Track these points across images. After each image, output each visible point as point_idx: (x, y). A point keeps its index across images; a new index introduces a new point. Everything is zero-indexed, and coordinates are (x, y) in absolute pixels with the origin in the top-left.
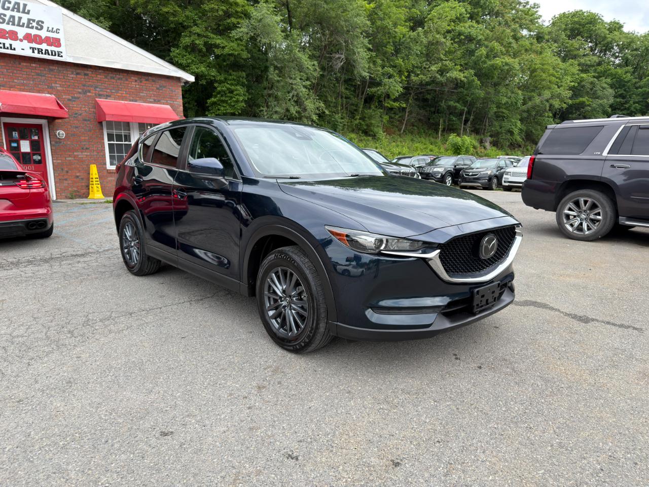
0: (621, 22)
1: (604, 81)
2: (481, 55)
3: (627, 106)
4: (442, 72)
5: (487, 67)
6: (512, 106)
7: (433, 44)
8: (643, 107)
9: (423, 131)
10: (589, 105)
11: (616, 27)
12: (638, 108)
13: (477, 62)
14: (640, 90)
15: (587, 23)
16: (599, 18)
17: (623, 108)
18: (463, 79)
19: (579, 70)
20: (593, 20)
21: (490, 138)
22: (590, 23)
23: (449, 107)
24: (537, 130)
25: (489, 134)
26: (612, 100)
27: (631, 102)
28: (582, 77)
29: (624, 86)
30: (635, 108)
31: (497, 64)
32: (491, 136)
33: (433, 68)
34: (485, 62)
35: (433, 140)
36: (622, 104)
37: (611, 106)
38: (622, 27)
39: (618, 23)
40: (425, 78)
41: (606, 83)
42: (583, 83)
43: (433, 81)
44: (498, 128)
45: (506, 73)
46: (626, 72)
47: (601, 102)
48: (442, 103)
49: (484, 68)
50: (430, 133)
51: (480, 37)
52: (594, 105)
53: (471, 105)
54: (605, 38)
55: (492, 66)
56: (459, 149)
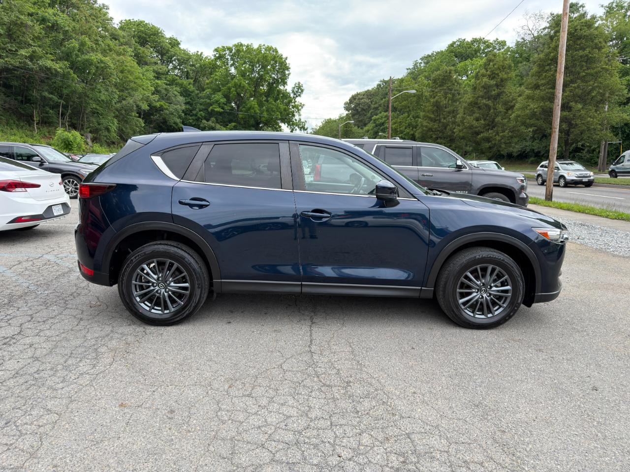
0: (179, 40)
1: (175, 89)
2: (74, 47)
3: (194, 112)
4: (31, 58)
5: (81, 61)
6: (107, 104)
7: (16, 24)
8: (206, 115)
9: (12, 121)
10: (167, 109)
11: (175, 43)
12: (203, 115)
13: (69, 54)
14: (202, 100)
15: (152, 35)
16: (161, 33)
17: (192, 114)
18: (59, 70)
19: (154, 77)
20: (156, 32)
21: (90, 134)
22: (154, 35)
23: (44, 98)
24: (126, 129)
25: (89, 130)
26: (184, 107)
27: (197, 110)
28: (157, 83)
29: (190, 95)
30: (201, 115)
31: (92, 60)
32: (91, 132)
33: (23, 52)
34: (77, 56)
35: (29, 133)
36: (191, 111)
37: (183, 111)
38: (179, 44)
39: (176, 40)
40: (14, 62)
41: (176, 90)
42: (159, 89)
43: (24, 67)
44: (96, 124)
45: (102, 71)
46: (190, 84)
47: (175, 107)
48: (33, 92)
49: (79, 61)
50: (22, 124)
51: (67, 28)
52: (171, 110)
53: (68, 98)
54: (168, 51)
55: (87, 60)
56: (70, 144)
